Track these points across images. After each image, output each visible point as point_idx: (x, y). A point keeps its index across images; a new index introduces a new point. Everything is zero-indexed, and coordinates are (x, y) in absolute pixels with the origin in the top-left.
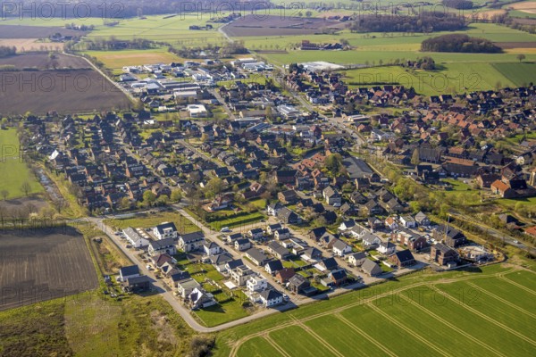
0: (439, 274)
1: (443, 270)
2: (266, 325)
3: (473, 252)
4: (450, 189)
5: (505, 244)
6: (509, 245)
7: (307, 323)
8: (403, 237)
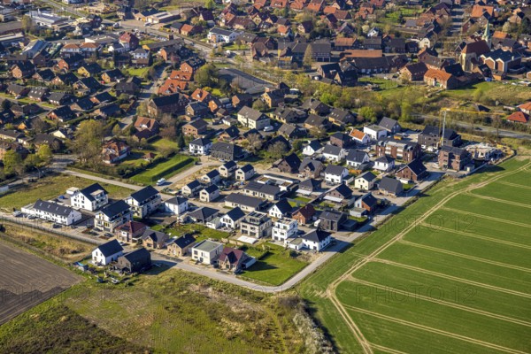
0: (462, 180)
1: (464, 176)
2: (339, 268)
3: (480, 151)
4: (378, 89)
5: (500, 137)
6: (503, 137)
7: (379, 256)
8: (394, 149)
